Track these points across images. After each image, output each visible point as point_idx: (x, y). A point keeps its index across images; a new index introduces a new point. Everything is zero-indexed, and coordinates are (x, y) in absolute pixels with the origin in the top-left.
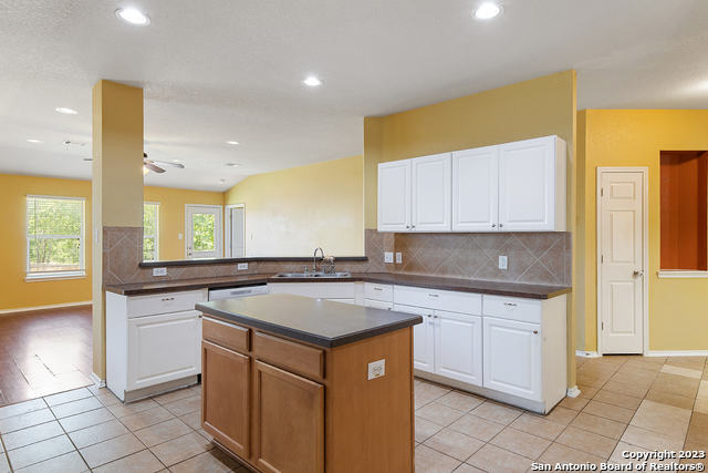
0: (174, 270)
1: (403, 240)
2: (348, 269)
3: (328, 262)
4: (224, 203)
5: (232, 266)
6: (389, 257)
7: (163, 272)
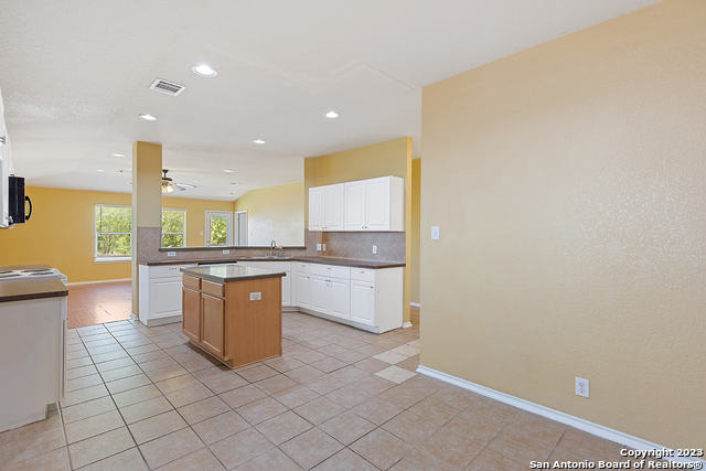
0: (181, 253)
1: (326, 236)
2: (293, 254)
3: (278, 249)
4: (234, 210)
5: (219, 252)
6: (319, 247)
7: (174, 254)
